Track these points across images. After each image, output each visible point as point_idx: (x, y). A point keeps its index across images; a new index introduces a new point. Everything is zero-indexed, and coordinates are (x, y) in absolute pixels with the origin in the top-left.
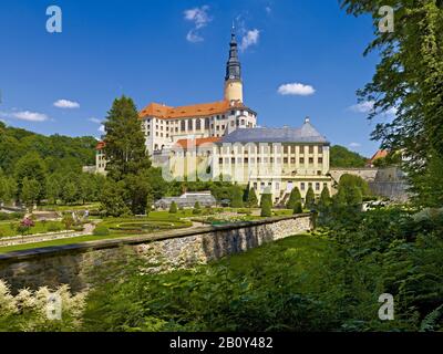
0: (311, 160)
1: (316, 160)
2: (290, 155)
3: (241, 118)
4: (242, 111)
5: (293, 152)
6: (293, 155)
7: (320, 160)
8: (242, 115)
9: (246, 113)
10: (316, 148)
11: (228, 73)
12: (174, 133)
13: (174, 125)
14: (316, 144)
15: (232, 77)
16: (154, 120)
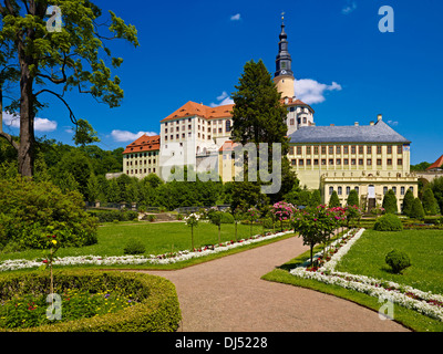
0: (390, 161)
1: (395, 162)
2: (366, 156)
3: (302, 116)
4: (302, 108)
5: (369, 152)
6: (369, 156)
7: (400, 161)
8: (303, 112)
9: (306, 110)
10: (395, 148)
11: (278, 67)
12: (218, 134)
13: (218, 126)
14: (395, 143)
15: (283, 72)
16: (196, 119)
